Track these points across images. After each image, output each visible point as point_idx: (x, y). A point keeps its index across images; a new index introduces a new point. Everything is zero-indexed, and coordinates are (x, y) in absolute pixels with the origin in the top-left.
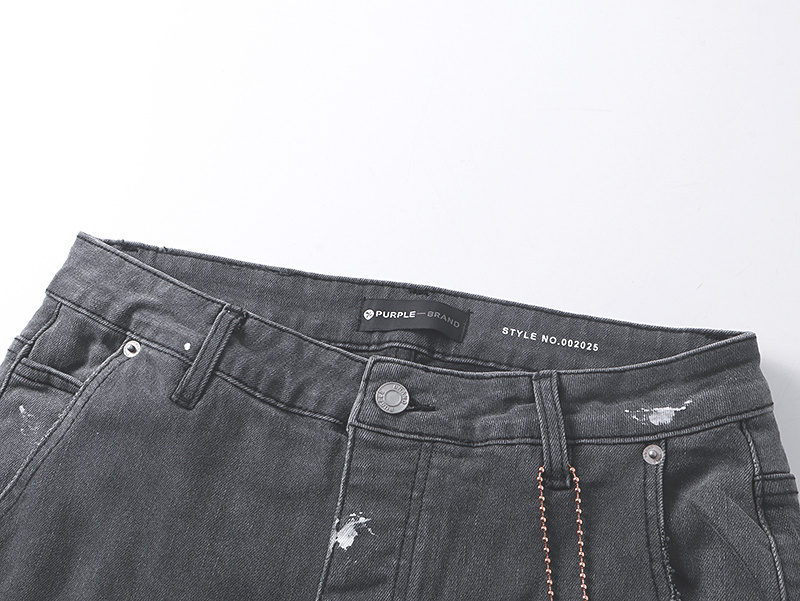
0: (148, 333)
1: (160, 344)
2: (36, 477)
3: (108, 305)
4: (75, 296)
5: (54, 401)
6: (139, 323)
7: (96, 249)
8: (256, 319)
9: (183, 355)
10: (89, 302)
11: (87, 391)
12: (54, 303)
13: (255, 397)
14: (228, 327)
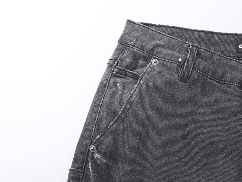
0: (162, 55)
1: (168, 59)
2: (131, 109)
3: (145, 46)
4: (132, 43)
5: (129, 81)
6: (158, 52)
7: (136, 25)
8: (203, 49)
9: (179, 63)
10: (138, 45)
11: (143, 77)
12: (123, 46)
13: (208, 78)
14: (195, 52)
